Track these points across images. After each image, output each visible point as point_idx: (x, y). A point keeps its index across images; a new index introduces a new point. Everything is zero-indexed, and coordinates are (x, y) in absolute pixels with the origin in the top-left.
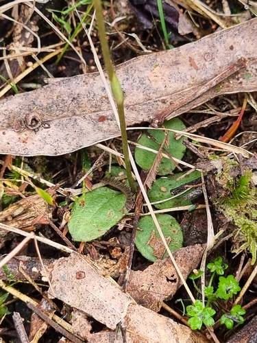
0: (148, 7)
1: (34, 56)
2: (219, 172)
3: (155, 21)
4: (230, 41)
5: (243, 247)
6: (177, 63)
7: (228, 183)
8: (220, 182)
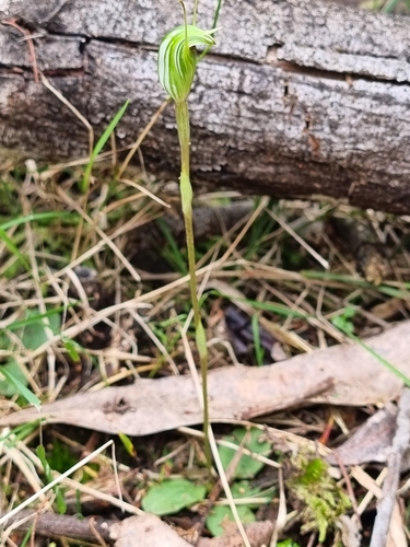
0: (244, 333)
1: (129, 363)
2: (295, 454)
3: (251, 346)
4: (321, 364)
5: (313, 524)
6: (267, 378)
7: (303, 464)
8: (294, 463)
